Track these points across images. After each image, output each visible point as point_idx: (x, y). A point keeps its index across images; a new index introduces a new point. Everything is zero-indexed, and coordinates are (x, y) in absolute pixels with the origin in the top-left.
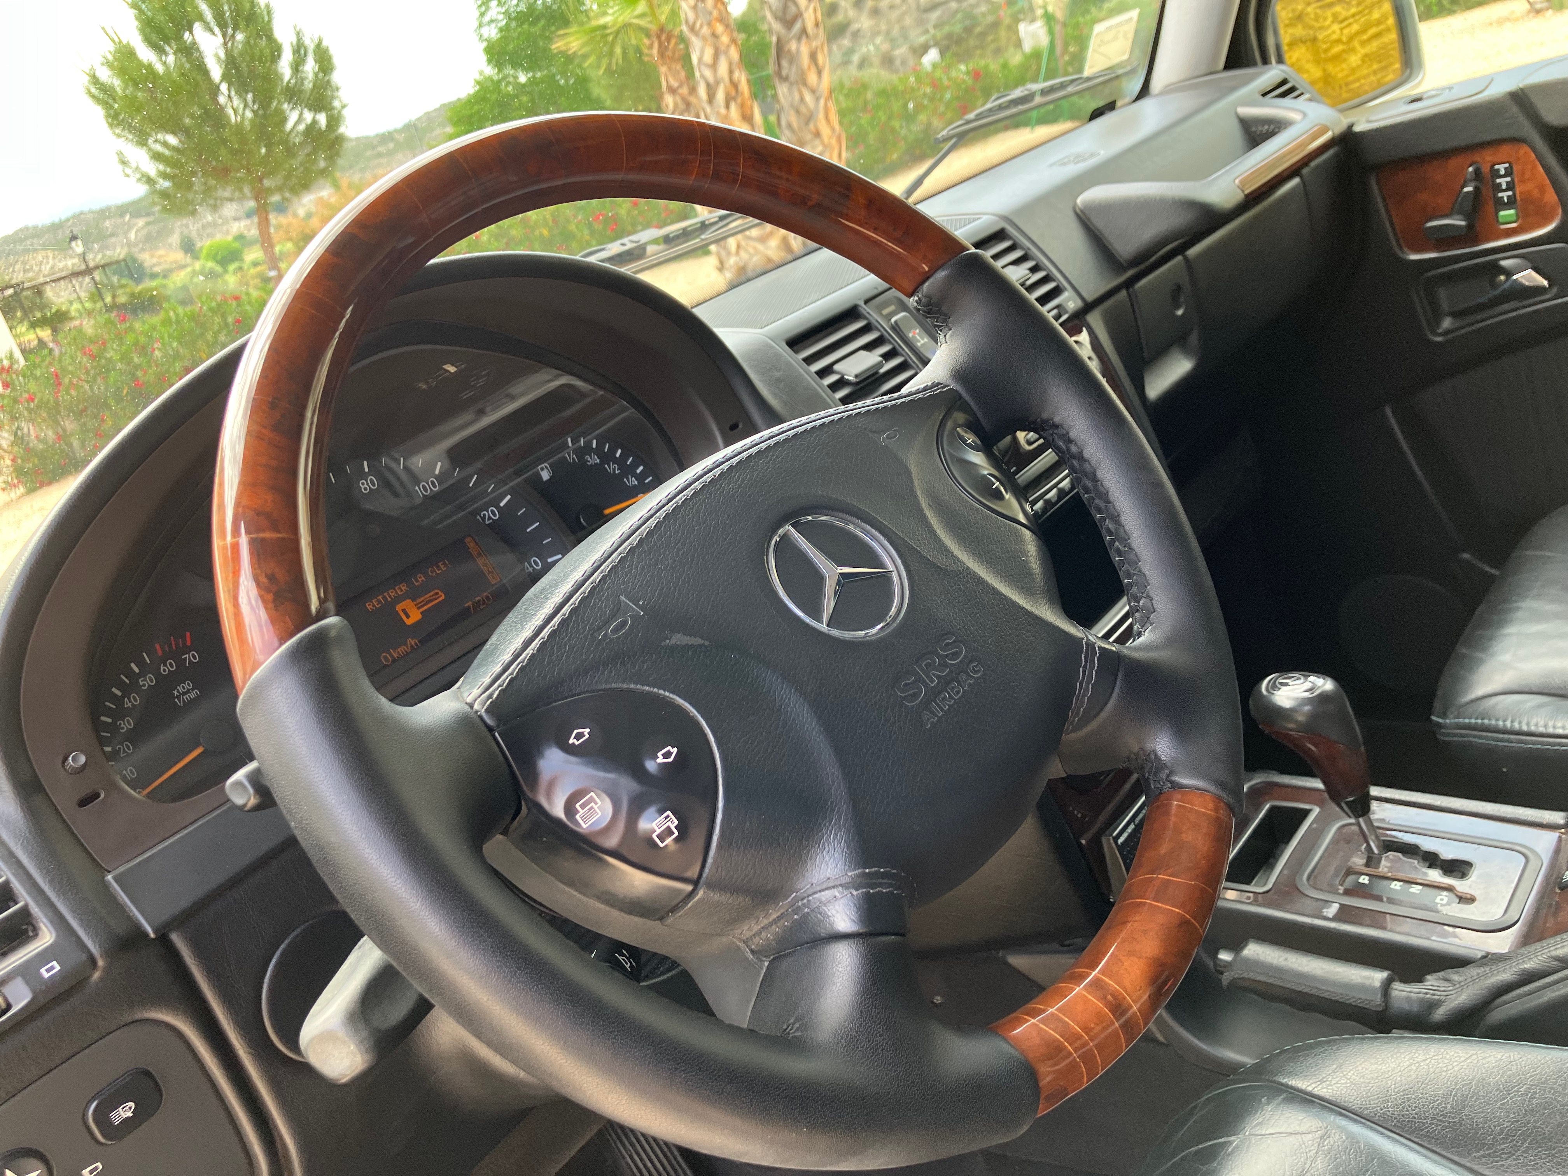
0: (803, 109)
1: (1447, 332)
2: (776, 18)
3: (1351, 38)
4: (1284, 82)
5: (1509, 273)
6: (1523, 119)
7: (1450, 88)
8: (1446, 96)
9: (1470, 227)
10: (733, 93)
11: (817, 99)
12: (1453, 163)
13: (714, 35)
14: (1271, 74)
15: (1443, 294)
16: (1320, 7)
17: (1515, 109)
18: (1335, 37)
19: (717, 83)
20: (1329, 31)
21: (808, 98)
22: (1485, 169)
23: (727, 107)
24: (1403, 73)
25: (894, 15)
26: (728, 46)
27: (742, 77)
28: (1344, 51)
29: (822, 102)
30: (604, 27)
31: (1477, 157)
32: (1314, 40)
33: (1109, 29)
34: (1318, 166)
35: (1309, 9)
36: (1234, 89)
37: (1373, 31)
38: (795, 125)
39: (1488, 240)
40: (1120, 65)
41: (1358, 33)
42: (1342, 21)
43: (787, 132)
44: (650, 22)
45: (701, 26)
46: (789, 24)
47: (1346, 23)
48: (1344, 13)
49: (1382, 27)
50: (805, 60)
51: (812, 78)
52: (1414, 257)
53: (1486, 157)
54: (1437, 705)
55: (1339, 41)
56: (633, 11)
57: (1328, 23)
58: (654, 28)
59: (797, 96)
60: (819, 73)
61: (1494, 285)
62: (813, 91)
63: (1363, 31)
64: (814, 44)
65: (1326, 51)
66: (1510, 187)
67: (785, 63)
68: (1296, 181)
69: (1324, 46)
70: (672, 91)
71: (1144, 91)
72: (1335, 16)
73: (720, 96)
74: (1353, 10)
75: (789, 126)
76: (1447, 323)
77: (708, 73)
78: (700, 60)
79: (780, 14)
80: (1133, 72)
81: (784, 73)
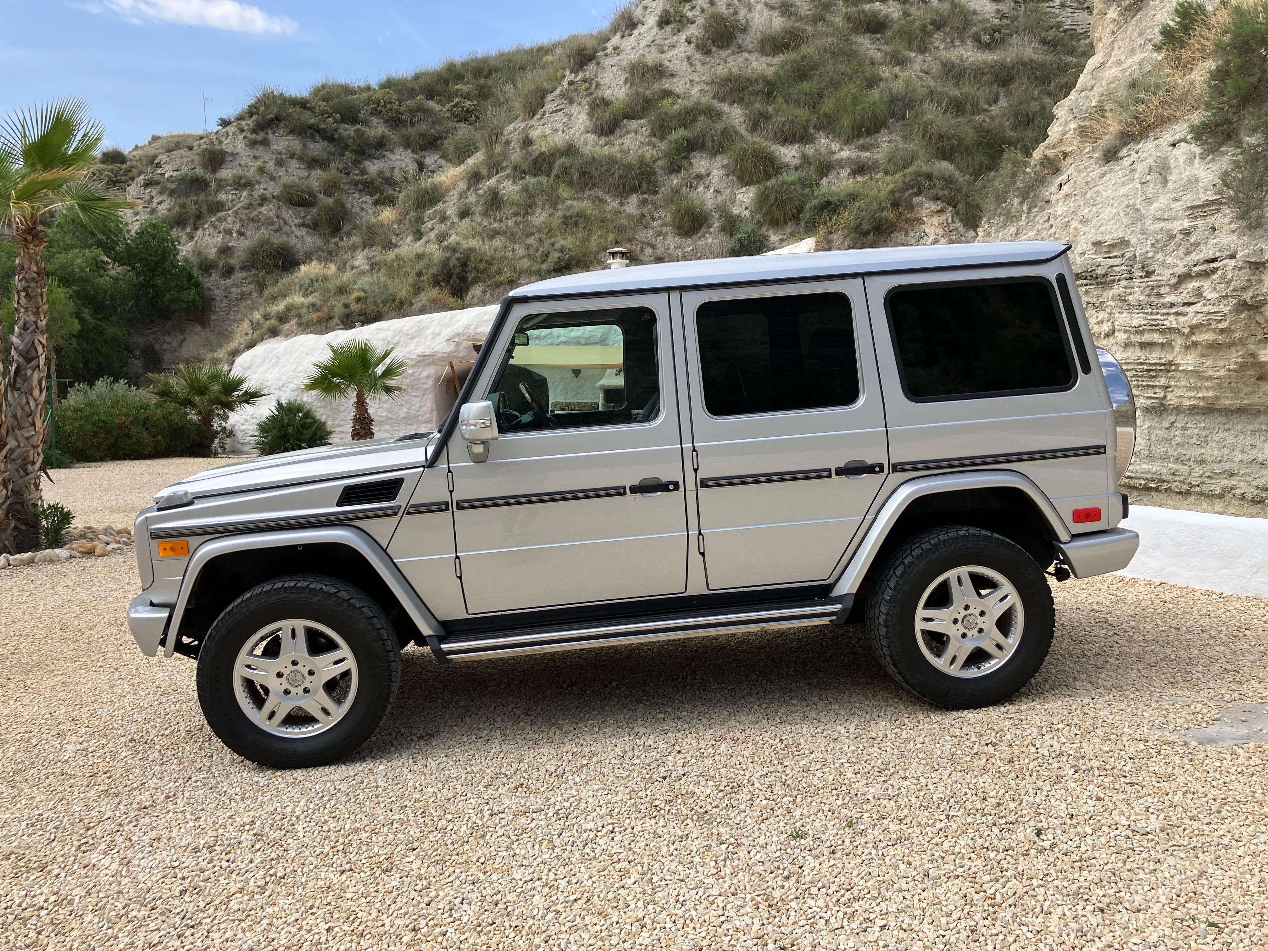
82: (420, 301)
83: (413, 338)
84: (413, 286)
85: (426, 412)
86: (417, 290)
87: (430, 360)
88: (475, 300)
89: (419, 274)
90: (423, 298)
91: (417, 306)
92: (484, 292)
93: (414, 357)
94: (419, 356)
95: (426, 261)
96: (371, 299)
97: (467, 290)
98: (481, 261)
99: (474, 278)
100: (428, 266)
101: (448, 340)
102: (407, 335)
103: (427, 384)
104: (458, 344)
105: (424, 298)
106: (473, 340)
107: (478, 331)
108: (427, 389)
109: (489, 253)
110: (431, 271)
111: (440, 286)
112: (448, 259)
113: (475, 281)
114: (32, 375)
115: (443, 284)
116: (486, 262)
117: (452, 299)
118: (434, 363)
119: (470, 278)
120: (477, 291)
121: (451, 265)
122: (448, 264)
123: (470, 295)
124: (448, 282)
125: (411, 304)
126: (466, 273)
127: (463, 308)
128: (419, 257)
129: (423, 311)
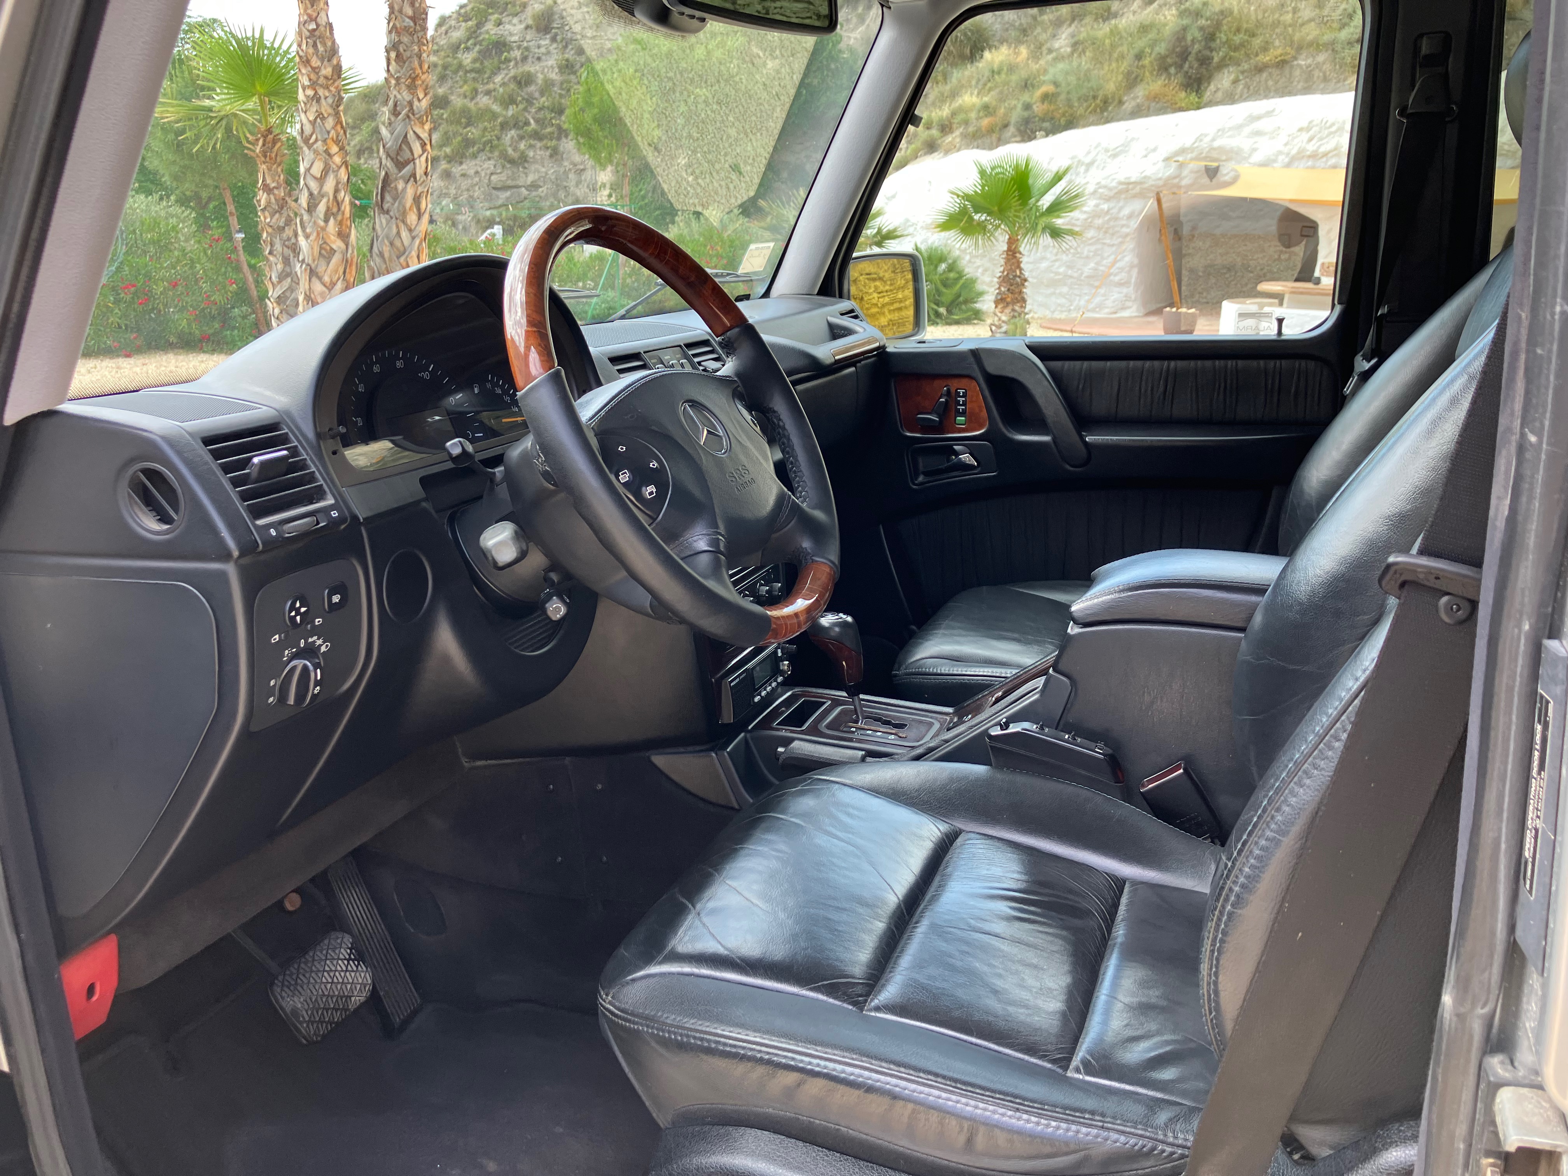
0: (398, 243)
1: (921, 484)
2: (388, 155)
3: (883, 306)
4: (852, 311)
5: (957, 454)
6: (975, 367)
7: (940, 340)
8: (938, 344)
9: (941, 422)
10: (335, 210)
11: (413, 238)
12: (937, 383)
13: (327, 152)
14: (845, 305)
15: (921, 462)
16: (868, 279)
17: (972, 359)
18: (874, 301)
19: (322, 195)
20: (871, 297)
21: (404, 234)
22: (953, 391)
23: (326, 221)
24: (914, 330)
25: (465, 184)
26: (340, 168)
27: (346, 199)
28: (878, 313)
29: (417, 242)
30: (210, 110)
31: (949, 382)
32: (862, 299)
33: (757, 249)
34: (866, 364)
35: (861, 278)
36: (825, 306)
37: (897, 305)
38: (386, 255)
39: (948, 433)
40: (755, 273)
41: (887, 304)
42: (880, 293)
43: (378, 260)
44: (260, 121)
45: (316, 140)
46: (400, 165)
47: (882, 294)
48: (881, 288)
49: (903, 305)
50: (409, 201)
51: (412, 218)
52: (908, 434)
53: (954, 384)
54: (896, 666)
55: (876, 305)
56: (243, 104)
57: (871, 291)
58: (263, 128)
59: (394, 230)
60: (420, 216)
61: (949, 460)
62: (410, 230)
63: (892, 304)
64: (420, 189)
65: (868, 309)
66: (964, 404)
67: (388, 198)
68: (852, 369)
69: (867, 306)
70: (267, 189)
71: (766, 294)
72: (876, 287)
73: (322, 208)
74: (887, 288)
75: (381, 254)
76: (921, 478)
77: (313, 185)
78: (308, 170)
79: (393, 155)
80: (763, 280)
81: (386, 206)
82: (1135, 98)
83: (1115, 156)
84: (1128, 74)
85: (1122, 269)
86: (1132, 81)
87: (1138, 189)
88: (1220, 95)
89: (1139, 57)
90: (1140, 92)
91: (1129, 106)
92: (1235, 82)
93: (1114, 184)
94: (1120, 183)
95: (1152, 35)
96: (1063, 97)
97: (1209, 79)
98: (1238, 30)
99: (1223, 59)
100: (1153, 44)
101: (1167, 159)
102: (1107, 151)
103: (1128, 226)
104: (1181, 166)
105: (1141, 94)
106: (1205, 159)
107: (1216, 144)
108: (1127, 235)
109: (1253, 17)
110: (1157, 49)
111: (1169, 76)
112: (1185, 29)
113: (1221, 66)
114: (404, 189)
115: (1172, 70)
116: (1246, 31)
117: (1183, 94)
118: (1141, 195)
119: (1216, 60)
120: (1224, 80)
121: (1189, 38)
122: (1184, 38)
123: (1212, 87)
124: (1181, 67)
125: (1121, 103)
126: (1211, 51)
127: (1198, 108)
128: (1144, 29)
129: (1137, 113)
